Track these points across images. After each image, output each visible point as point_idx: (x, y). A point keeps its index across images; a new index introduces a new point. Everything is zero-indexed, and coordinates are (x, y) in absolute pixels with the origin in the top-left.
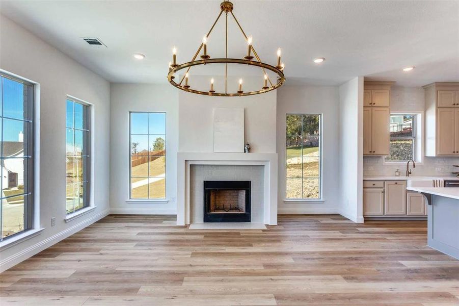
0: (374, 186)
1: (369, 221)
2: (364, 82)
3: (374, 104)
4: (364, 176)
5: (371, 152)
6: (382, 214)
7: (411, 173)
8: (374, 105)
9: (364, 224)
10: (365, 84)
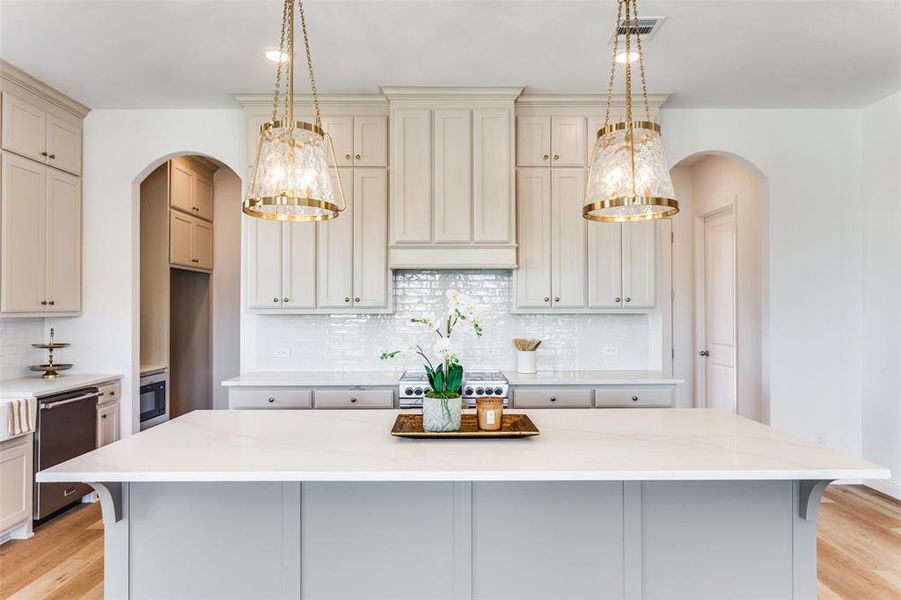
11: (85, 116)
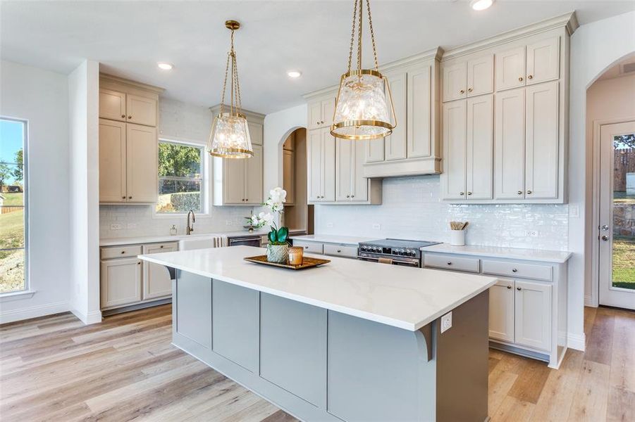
0: (124, 255)
1: (110, 315)
2: (100, 73)
3: (130, 118)
4: (100, 239)
5: (124, 198)
6: (139, 299)
7: (192, 230)
8: (130, 120)
9: (103, 322)
10: (101, 79)
11: (264, 119)
